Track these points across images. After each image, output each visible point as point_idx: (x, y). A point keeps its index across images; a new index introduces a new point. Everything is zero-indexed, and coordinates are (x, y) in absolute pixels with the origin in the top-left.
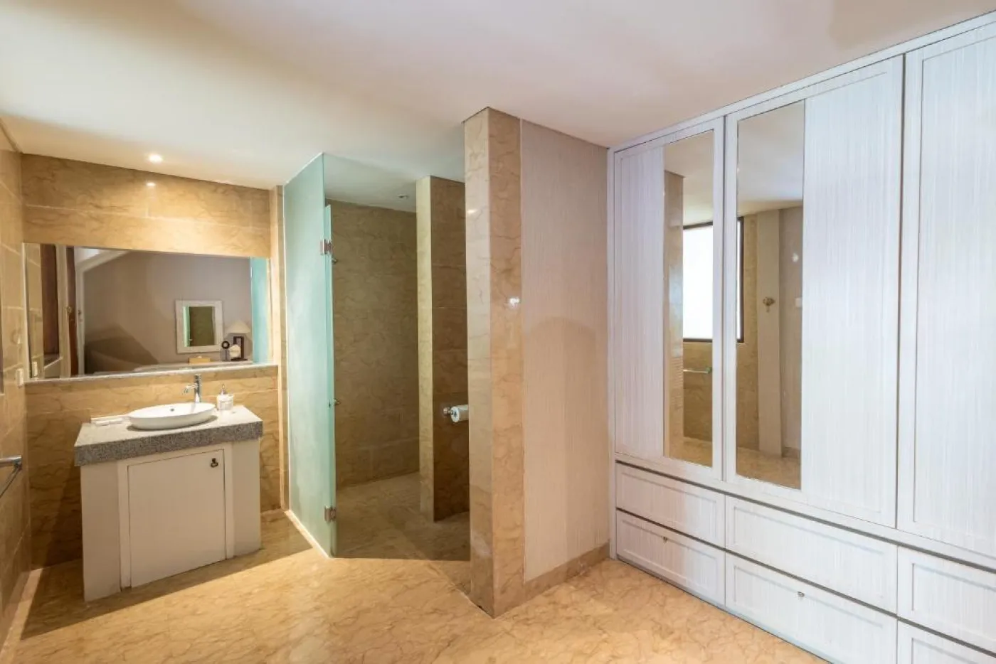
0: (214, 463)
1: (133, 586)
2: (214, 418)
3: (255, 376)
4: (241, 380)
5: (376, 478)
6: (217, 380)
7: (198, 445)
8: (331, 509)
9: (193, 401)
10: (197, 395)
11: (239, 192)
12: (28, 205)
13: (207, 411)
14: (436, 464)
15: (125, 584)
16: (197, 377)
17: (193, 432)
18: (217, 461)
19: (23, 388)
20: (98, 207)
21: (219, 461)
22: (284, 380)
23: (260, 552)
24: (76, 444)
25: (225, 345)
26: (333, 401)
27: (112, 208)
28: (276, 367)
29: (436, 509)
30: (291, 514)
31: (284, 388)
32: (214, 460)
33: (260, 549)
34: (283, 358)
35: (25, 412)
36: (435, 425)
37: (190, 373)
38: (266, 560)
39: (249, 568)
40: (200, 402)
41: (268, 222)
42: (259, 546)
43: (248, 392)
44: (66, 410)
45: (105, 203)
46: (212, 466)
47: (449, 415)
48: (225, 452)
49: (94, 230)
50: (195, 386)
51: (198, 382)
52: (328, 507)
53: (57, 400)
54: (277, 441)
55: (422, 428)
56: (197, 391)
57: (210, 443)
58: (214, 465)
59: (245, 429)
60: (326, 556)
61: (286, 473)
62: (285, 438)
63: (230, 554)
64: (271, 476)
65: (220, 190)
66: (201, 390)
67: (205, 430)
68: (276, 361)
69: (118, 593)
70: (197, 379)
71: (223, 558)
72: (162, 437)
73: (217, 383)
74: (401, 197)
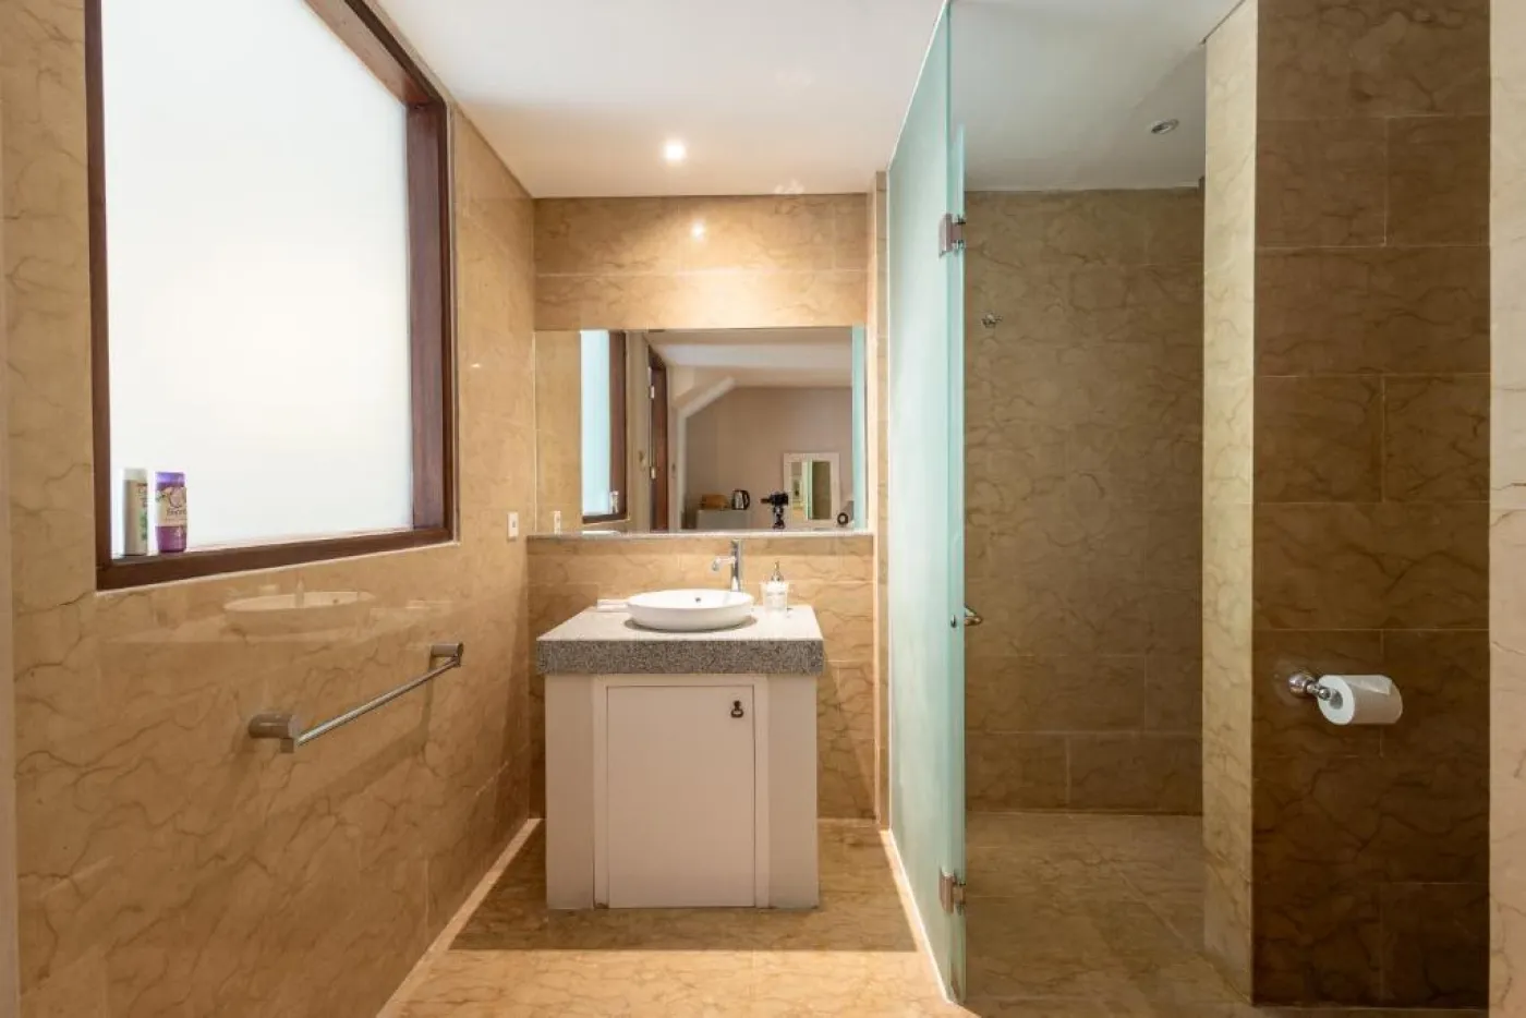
0: (737, 710)
1: (611, 906)
2: (748, 622)
3: (833, 553)
4: (810, 558)
5: (1077, 806)
6: (771, 553)
7: (708, 670)
8: (954, 882)
9: (729, 587)
10: (735, 579)
11: (815, 205)
12: (542, 275)
13: (739, 607)
14: (1259, 833)
15: (600, 898)
16: (735, 546)
17: (703, 644)
18: (743, 706)
19: (522, 544)
20: (620, 266)
21: (745, 706)
22: (883, 564)
23: (815, 915)
24: (544, 638)
25: (843, 519)
26: (961, 613)
27: (635, 263)
28: (870, 538)
29: (1260, 967)
30: (888, 837)
31: (883, 580)
32: (737, 704)
33: (815, 908)
34: (882, 520)
35: (526, 580)
36: (1259, 718)
37: (727, 537)
38: (821, 944)
39: (785, 948)
40: (739, 590)
41: (863, 256)
42: (814, 899)
43: (820, 582)
44: (569, 583)
45: (627, 258)
46: (733, 715)
47: (1310, 698)
48: (758, 691)
49: (614, 303)
50: (732, 560)
51: (735, 554)
52: (947, 874)
53: (560, 565)
54: (871, 684)
55: (1211, 719)
56: (736, 572)
57: (728, 670)
58: (738, 713)
59: (789, 653)
60: (942, 989)
61: (884, 753)
62: (884, 682)
63: (764, 901)
64: (858, 751)
65: (785, 208)
66: (743, 570)
67: (720, 643)
68: (872, 528)
69: (589, 910)
70: (735, 548)
71: (751, 904)
72: (655, 644)
73: (768, 561)
74: (1158, 129)
